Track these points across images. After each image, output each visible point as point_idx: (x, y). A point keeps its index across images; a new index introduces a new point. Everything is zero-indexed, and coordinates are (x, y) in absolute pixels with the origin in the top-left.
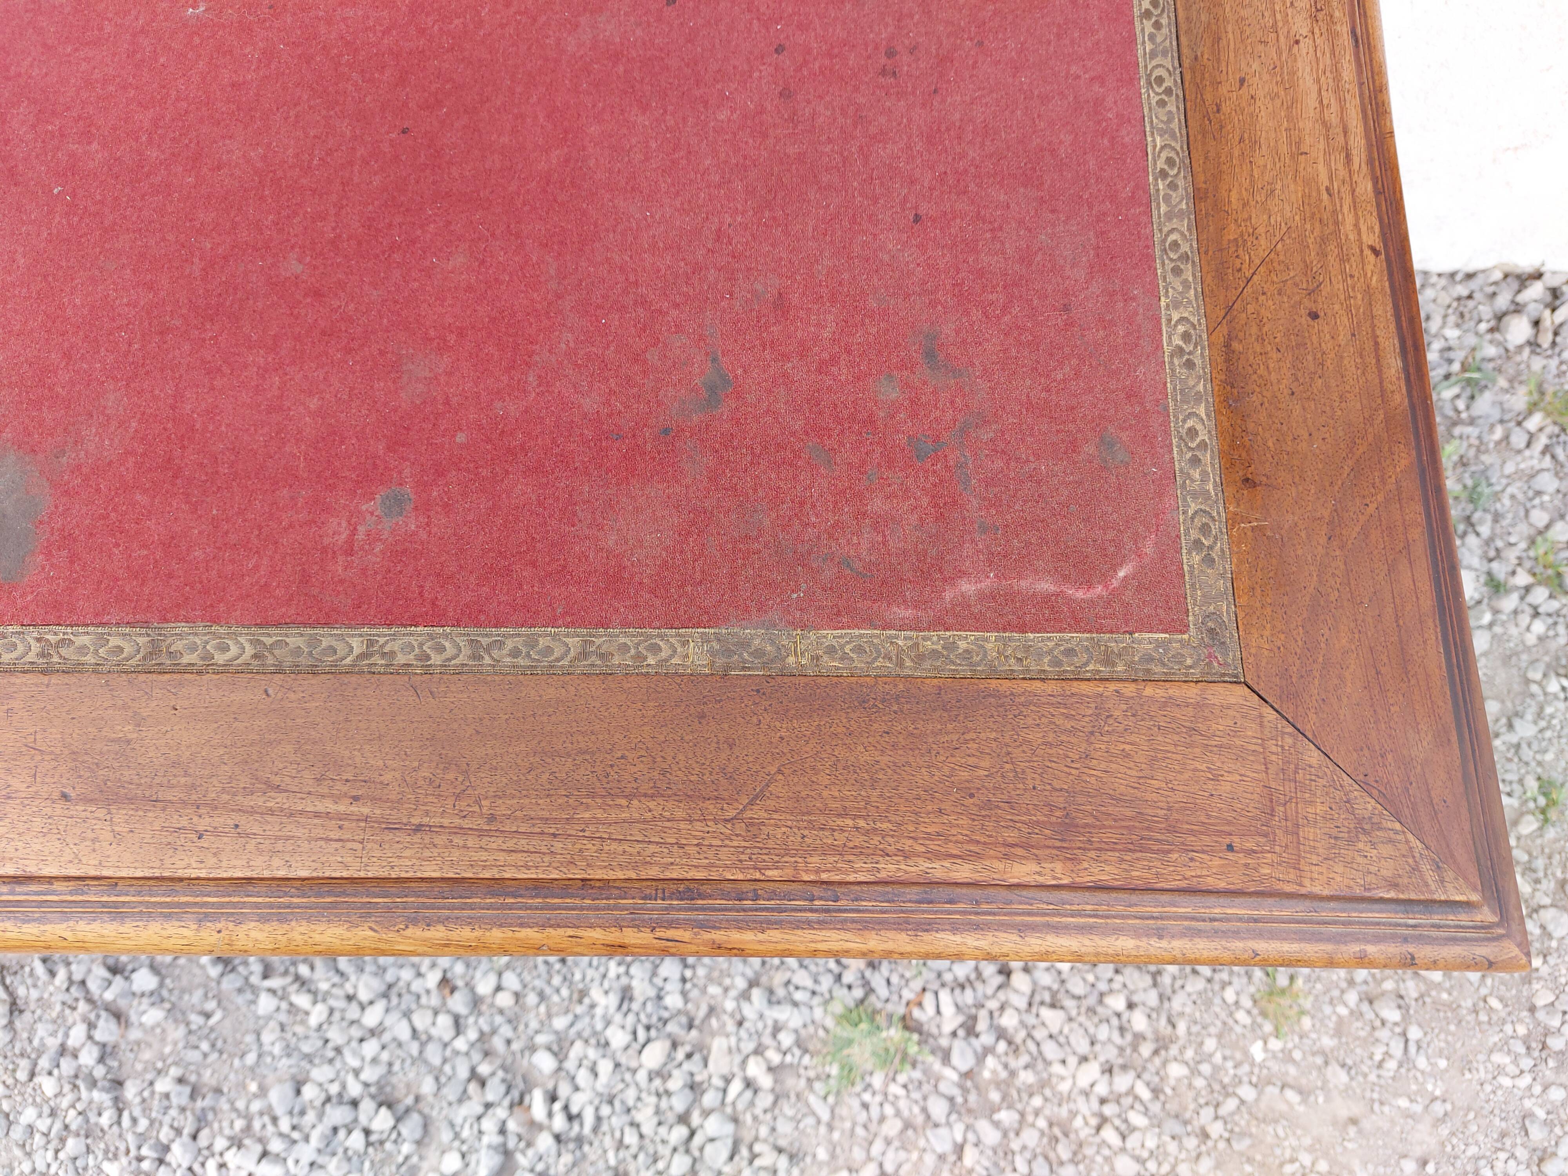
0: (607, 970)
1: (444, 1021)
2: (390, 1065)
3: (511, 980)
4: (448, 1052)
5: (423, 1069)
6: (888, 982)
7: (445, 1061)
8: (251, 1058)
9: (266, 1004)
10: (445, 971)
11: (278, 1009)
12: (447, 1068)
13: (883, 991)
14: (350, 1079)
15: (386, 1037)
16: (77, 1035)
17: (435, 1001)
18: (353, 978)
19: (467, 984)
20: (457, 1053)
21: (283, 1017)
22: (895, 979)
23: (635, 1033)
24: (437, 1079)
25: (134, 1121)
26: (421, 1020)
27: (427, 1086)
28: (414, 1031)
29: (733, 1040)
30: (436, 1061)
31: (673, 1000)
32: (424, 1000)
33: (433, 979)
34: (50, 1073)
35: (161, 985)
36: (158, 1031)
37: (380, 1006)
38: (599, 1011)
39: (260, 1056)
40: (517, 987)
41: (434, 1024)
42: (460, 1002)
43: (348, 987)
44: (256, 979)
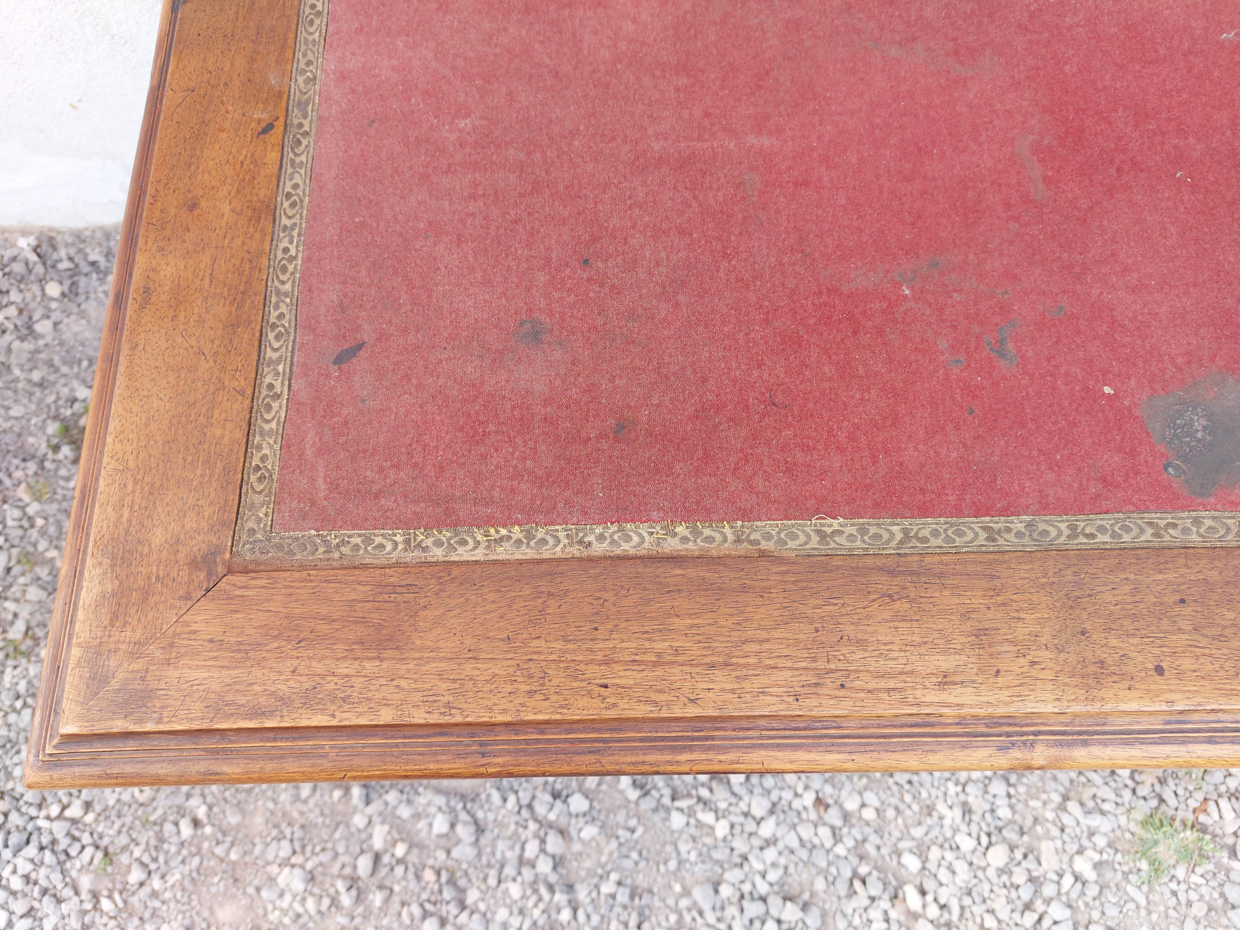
0: (947, 788)
1: (824, 832)
2: (786, 868)
3: (871, 799)
4: (831, 857)
5: (814, 871)
6: (1176, 794)
7: (830, 864)
8: (673, 864)
9: (677, 820)
10: (817, 792)
11: (688, 824)
12: (833, 870)
13: (1172, 801)
14: (758, 879)
15: (781, 845)
16: (532, 849)
17: (813, 816)
18: (746, 798)
19: (836, 802)
20: (838, 857)
21: (693, 831)
22: (1180, 792)
23: (978, 839)
24: (826, 878)
25: (588, 917)
26: (806, 832)
27: (820, 885)
28: (801, 840)
29: (1059, 843)
30: (823, 864)
31: (1004, 812)
32: (804, 816)
33: (809, 799)
34: (514, 880)
35: (591, 807)
36: (593, 844)
37: (771, 821)
38: (947, 822)
39: (680, 863)
40: (877, 804)
41: (816, 834)
42: (833, 817)
43: (743, 806)
44: (666, 801)
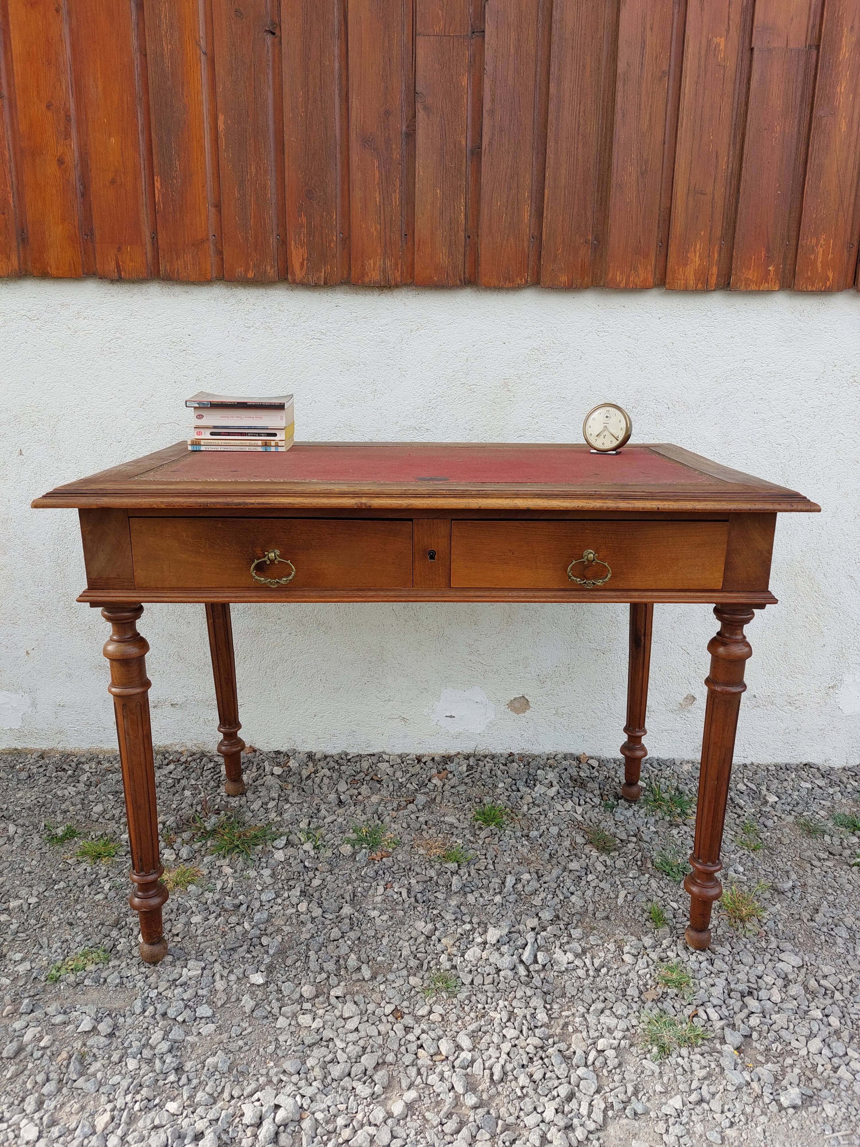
0: (498, 1005)
1: (399, 1027)
3: (438, 1009)
4: (402, 1043)
5: (386, 1051)
6: (673, 1007)
8: (271, 1048)
9: (282, 1022)
10: (396, 1004)
11: (290, 1024)
12: (402, 1049)
14: (340, 1051)
16: (156, 1038)
17: (391, 1019)
19: (411, 1012)
20: (408, 1042)
21: (293, 1029)
22: (677, 1006)
23: (521, 1032)
24: (396, 1055)
26: (384, 1027)
27: (390, 1058)
28: (379, 1032)
29: (585, 1034)
30: (396, 1047)
31: (542, 1016)
32: (384, 1019)
33: (389, 1009)
34: (134, 1057)
35: (215, 1013)
36: (209, 1038)
37: (356, 1020)
38: (497, 1022)
39: (277, 1048)
40: (442, 1012)
41: (392, 1029)
42: (408, 1020)
43: (337, 1013)
44: (276, 1011)
